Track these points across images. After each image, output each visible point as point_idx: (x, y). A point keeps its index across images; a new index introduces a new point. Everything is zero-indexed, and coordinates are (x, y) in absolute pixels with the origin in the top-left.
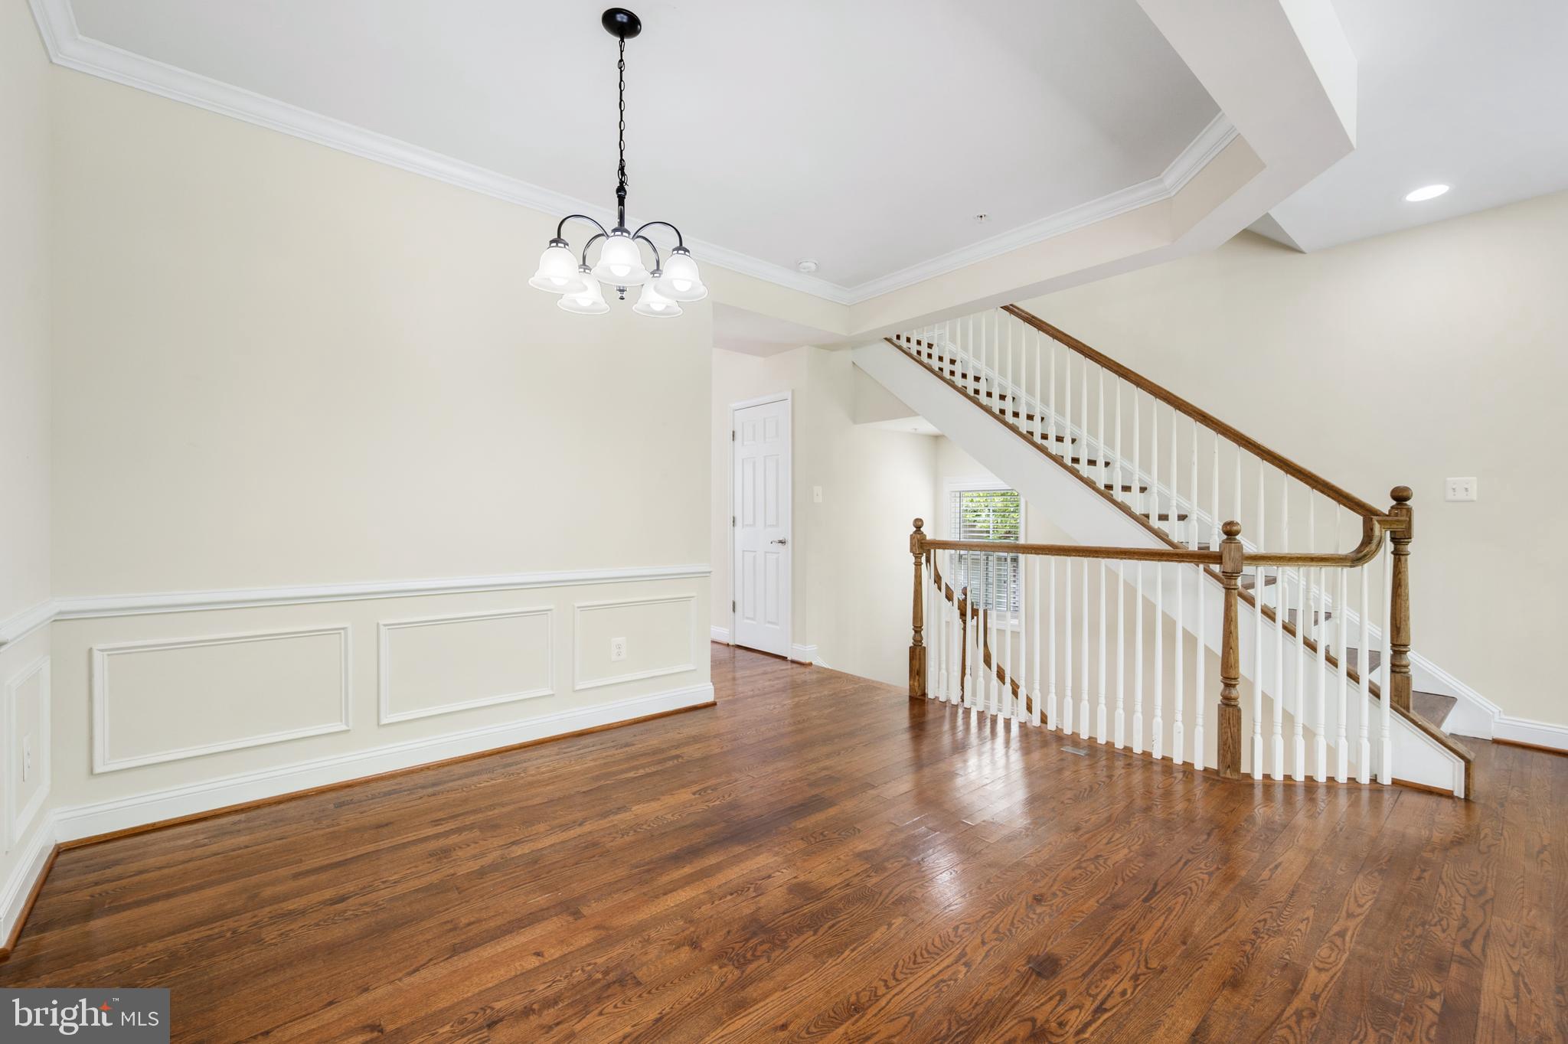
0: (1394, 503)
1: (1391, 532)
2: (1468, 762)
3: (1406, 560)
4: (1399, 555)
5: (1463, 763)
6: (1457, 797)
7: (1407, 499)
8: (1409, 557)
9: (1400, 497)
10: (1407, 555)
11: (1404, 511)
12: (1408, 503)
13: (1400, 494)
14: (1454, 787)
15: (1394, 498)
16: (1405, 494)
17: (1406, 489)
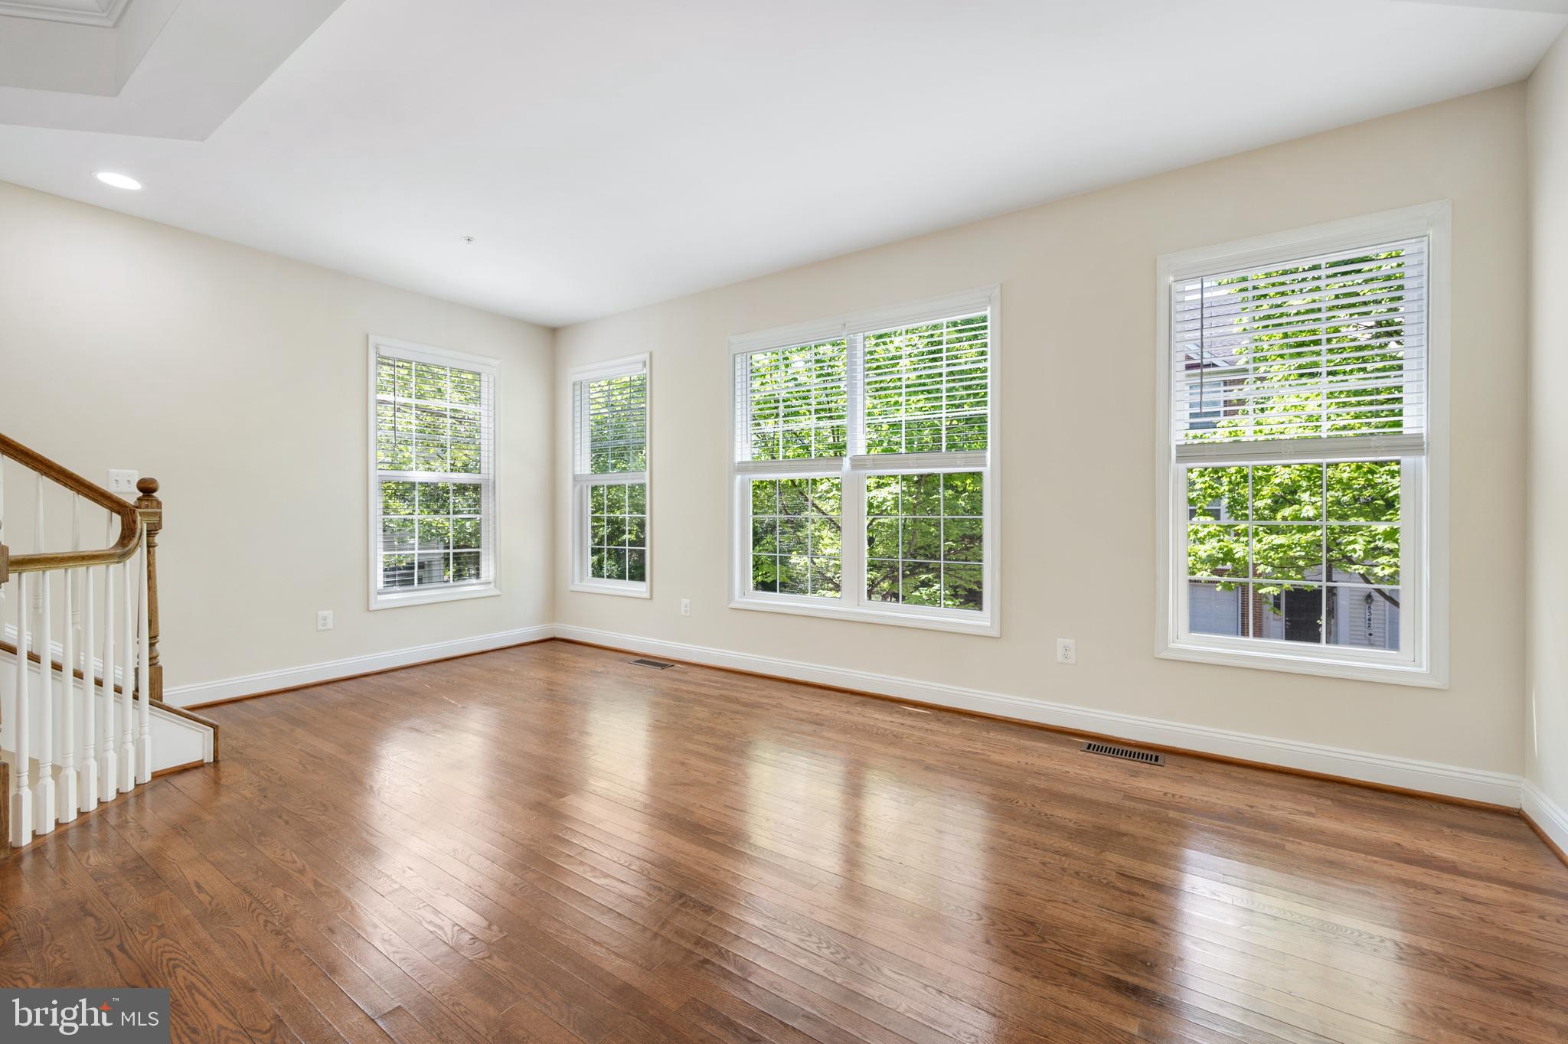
0: (141, 494)
1: (147, 524)
2: (215, 728)
3: (154, 552)
4: (151, 546)
5: (212, 730)
6: (207, 763)
7: (155, 490)
8: (156, 548)
9: (147, 489)
10: (154, 546)
11: (155, 503)
12: (154, 494)
13: (151, 486)
14: (203, 756)
15: (141, 489)
16: (154, 486)
17: (153, 481)
